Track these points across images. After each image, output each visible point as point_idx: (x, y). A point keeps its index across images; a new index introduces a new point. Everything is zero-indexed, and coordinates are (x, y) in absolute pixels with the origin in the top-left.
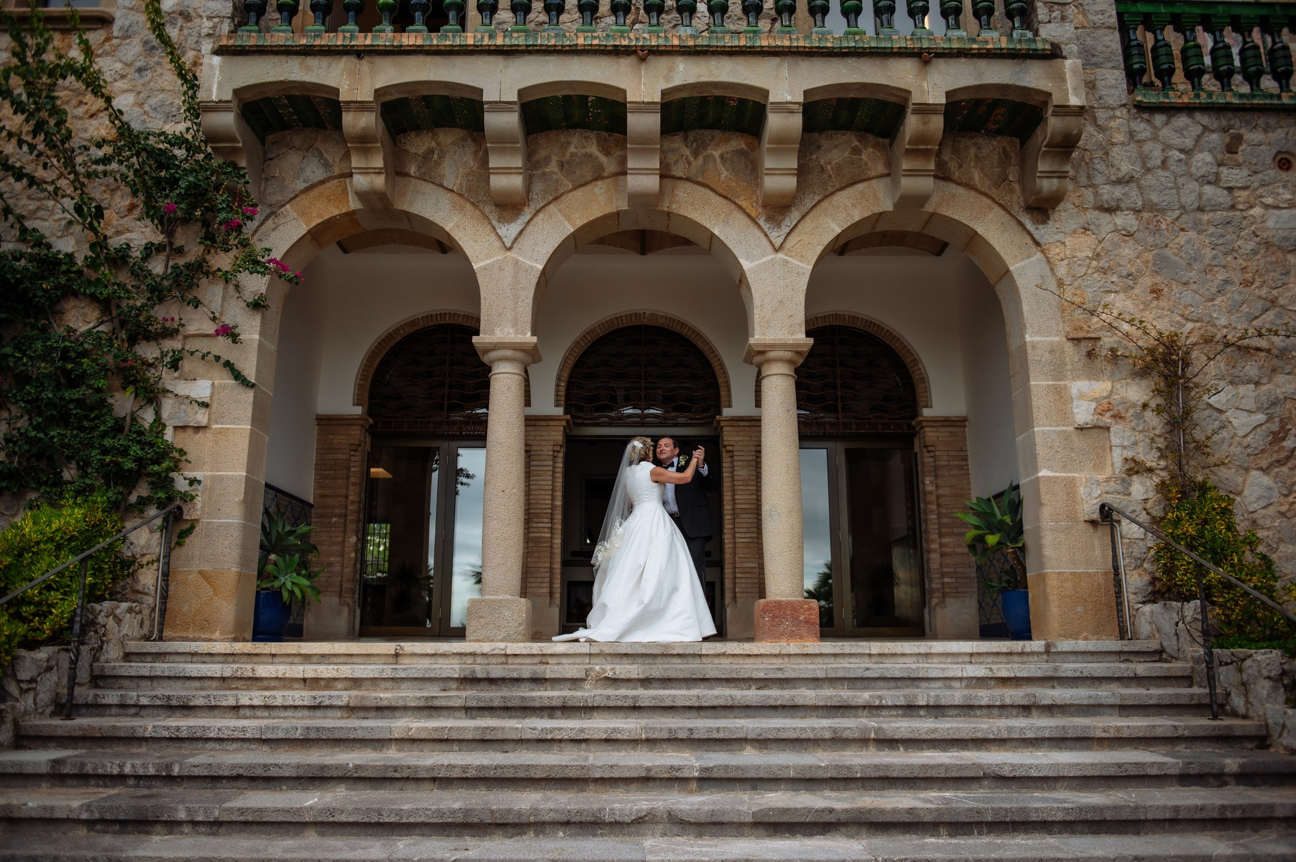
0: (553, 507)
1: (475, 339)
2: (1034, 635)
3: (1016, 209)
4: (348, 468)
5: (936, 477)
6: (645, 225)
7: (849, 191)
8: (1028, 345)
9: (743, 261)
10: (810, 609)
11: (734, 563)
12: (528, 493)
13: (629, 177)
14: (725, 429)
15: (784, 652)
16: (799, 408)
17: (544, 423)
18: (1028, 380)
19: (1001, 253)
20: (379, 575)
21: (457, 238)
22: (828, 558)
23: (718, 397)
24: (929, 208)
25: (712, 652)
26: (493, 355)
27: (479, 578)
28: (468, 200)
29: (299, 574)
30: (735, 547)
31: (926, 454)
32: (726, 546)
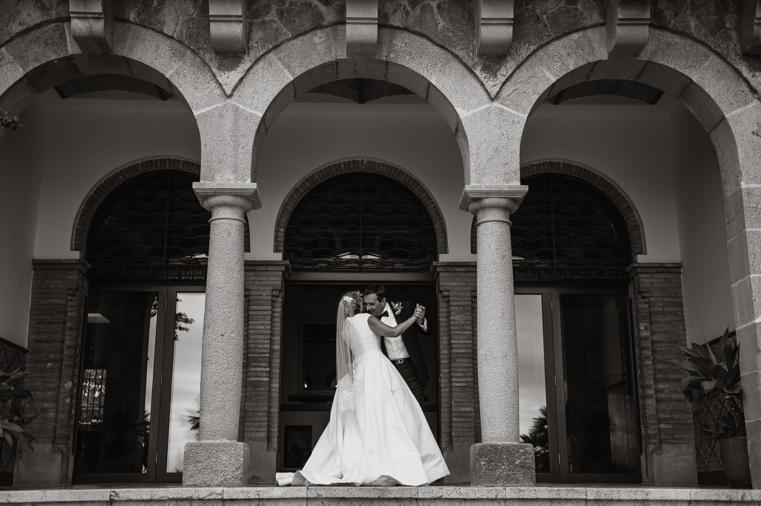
0: (272, 351)
1: (195, 185)
2: (754, 483)
3: (733, 57)
4: (65, 313)
5: (651, 323)
6: (363, 74)
7: (564, 41)
8: (744, 192)
9: (459, 110)
10: (525, 453)
11: (450, 407)
12: (246, 337)
13: (348, 27)
14: (441, 274)
15: (500, 496)
16: (513, 254)
17: (264, 269)
18: (744, 228)
19: (717, 101)
20: (94, 421)
21: (177, 85)
22: (544, 404)
23: (435, 242)
24: (644, 57)
25: (428, 496)
26: (213, 201)
27: (196, 423)
28: (188, 47)
29: (11, 421)
30: (451, 392)
31: (640, 300)
32: (443, 390)
